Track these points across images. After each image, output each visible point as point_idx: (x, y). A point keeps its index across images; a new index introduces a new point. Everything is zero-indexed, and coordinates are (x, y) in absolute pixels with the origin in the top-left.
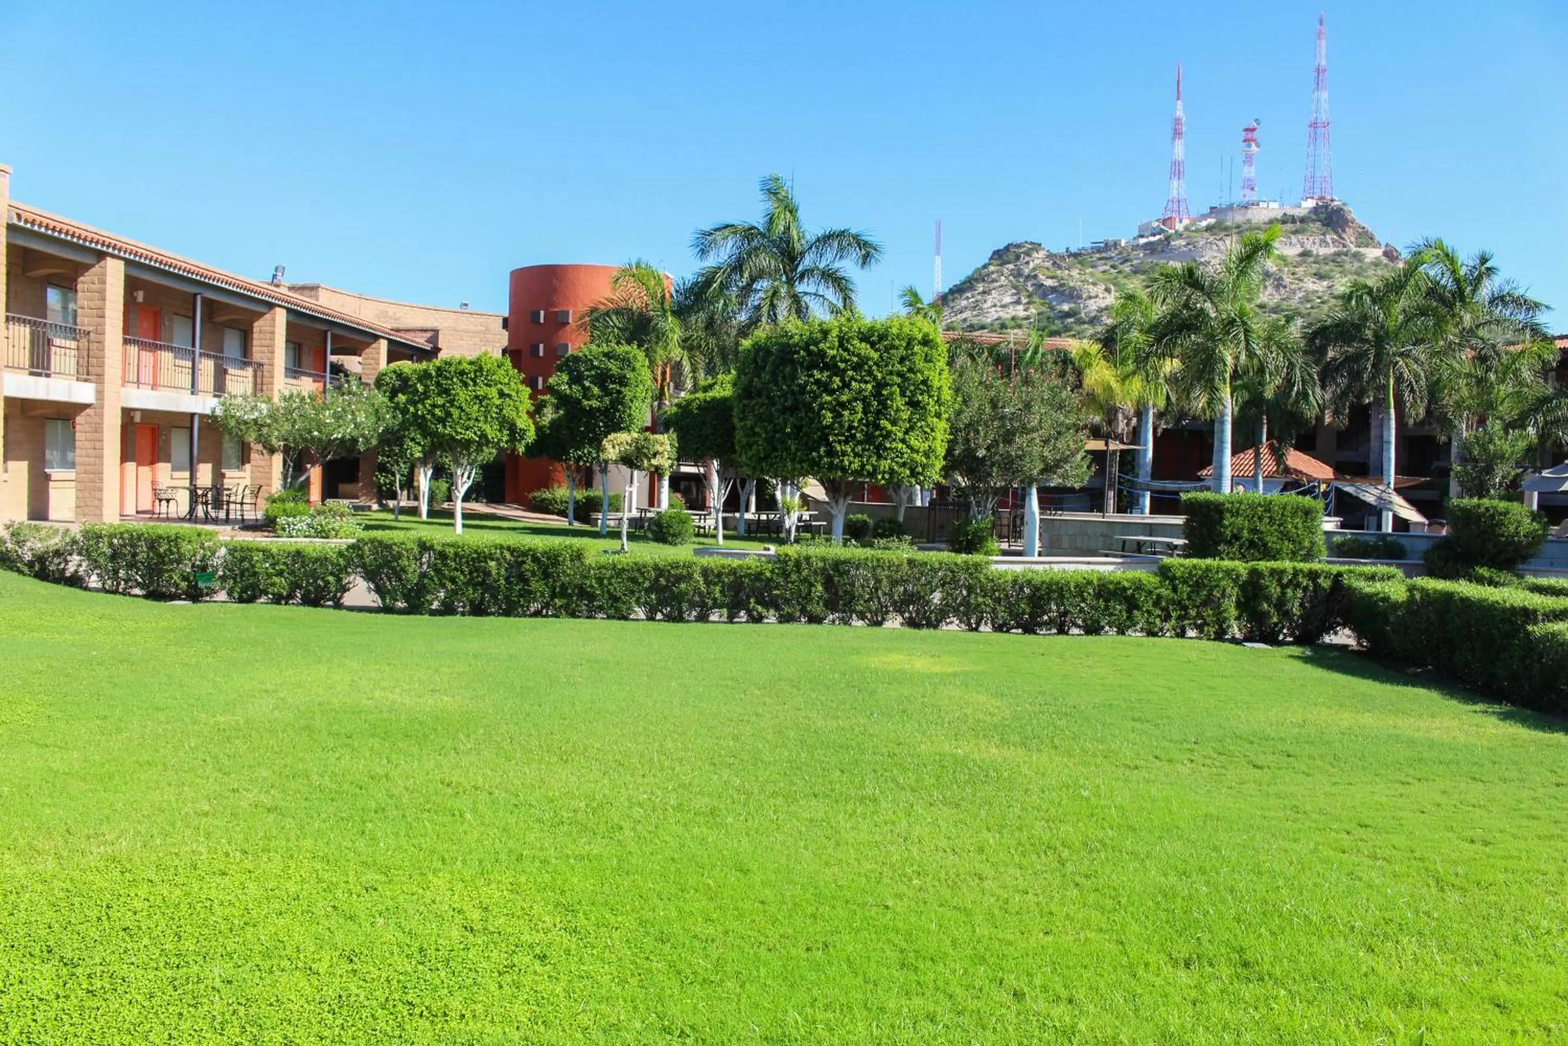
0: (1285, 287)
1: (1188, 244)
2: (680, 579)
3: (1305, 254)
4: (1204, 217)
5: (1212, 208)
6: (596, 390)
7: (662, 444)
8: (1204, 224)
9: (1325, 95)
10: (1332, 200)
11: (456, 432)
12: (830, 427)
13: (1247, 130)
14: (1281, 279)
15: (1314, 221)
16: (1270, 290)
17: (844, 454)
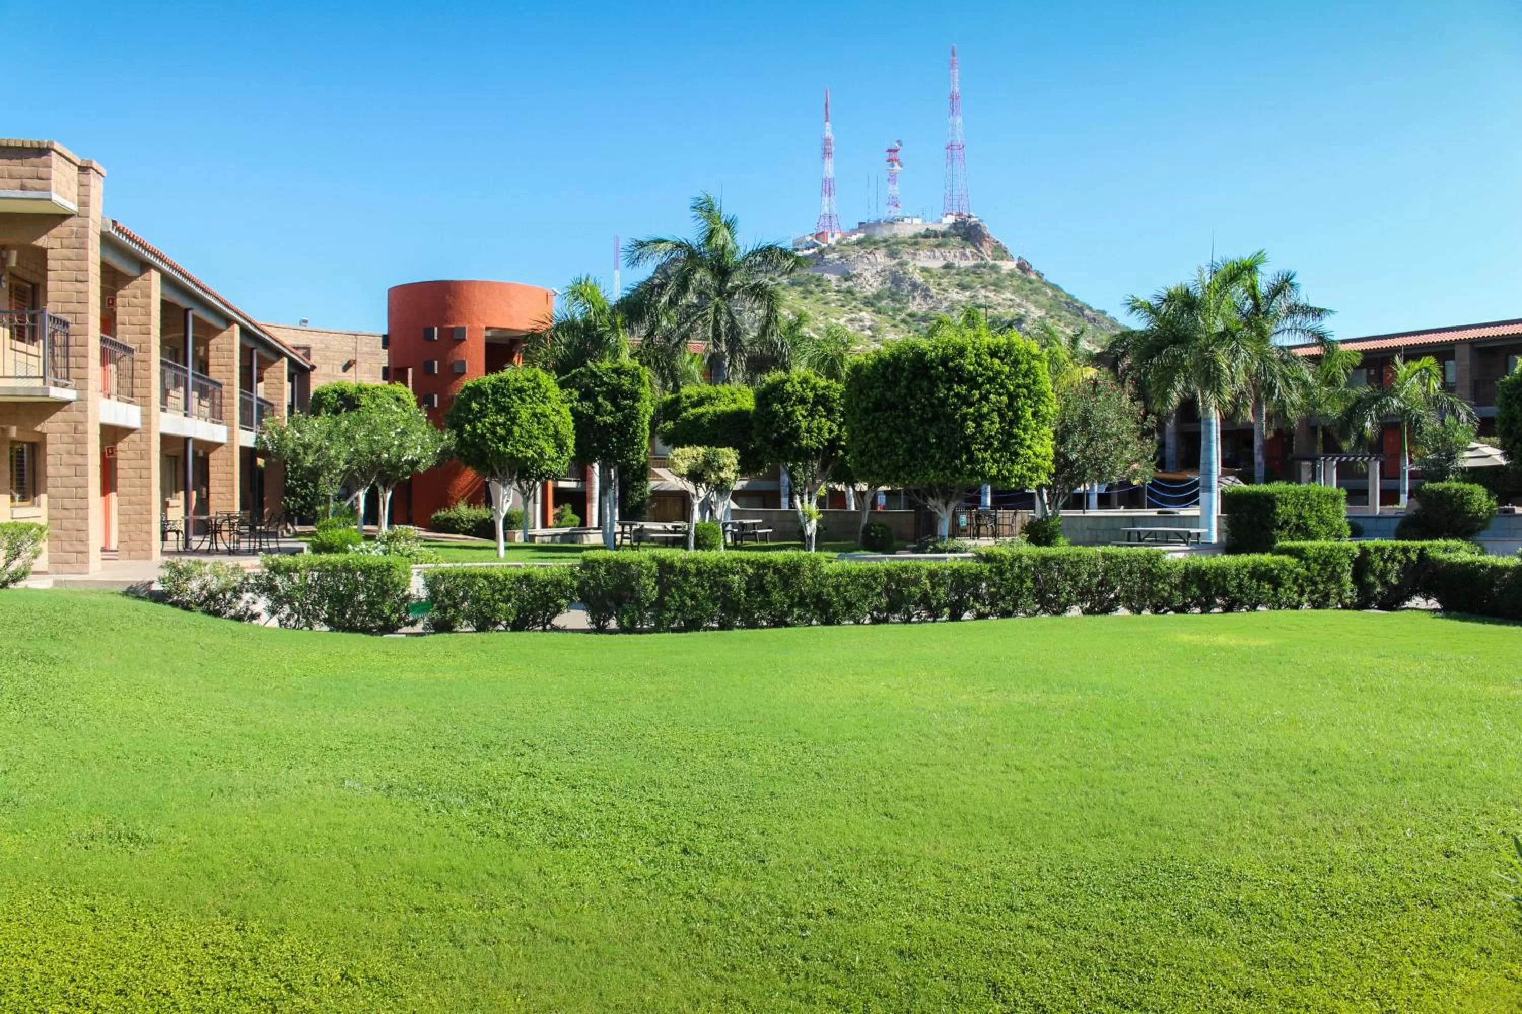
0: (932, 297)
1: (841, 257)
2: (906, 582)
3: (948, 266)
4: (853, 232)
5: (860, 223)
6: (609, 406)
7: (728, 457)
8: (854, 238)
9: (959, 120)
10: (970, 217)
11: (518, 450)
12: (973, 437)
13: (890, 150)
14: (928, 289)
15: (954, 236)
16: (918, 299)
17: (984, 461)
